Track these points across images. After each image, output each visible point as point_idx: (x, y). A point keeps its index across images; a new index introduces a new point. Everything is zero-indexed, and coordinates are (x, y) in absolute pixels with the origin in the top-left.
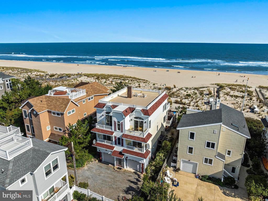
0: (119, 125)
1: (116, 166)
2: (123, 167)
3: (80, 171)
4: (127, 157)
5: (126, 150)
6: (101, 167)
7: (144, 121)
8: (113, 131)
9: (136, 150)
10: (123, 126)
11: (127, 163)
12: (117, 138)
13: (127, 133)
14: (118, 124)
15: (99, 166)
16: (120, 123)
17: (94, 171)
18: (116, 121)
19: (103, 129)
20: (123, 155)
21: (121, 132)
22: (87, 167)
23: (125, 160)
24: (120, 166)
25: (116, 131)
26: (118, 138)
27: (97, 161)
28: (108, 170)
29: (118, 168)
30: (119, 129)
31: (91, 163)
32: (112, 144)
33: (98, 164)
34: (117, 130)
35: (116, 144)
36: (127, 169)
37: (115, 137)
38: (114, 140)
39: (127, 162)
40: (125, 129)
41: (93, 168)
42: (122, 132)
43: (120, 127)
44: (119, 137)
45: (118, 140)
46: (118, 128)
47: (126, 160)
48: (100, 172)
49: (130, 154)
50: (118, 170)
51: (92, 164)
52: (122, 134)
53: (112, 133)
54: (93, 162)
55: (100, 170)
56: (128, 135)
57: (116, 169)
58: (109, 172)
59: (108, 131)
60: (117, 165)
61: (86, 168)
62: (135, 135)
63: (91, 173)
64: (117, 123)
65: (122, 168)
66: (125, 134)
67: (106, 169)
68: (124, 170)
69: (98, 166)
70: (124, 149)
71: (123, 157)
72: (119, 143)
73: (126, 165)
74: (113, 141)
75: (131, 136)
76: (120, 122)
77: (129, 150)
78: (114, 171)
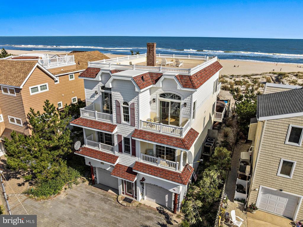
0: (126, 110)
1: (122, 196)
2: (136, 198)
3: (49, 204)
4: (143, 178)
5: (141, 163)
6: (93, 196)
7: (182, 102)
8: (115, 123)
9: (163, 164)
10: (135, 111)
11: (145, 190)
12: (123, 139)
13: (143, 127)
14: (124, 107)
15: (89, 193)
16: (128, 105)
17: (77, 205)
18: (121, 100)
19: (94, 120)
20: (136, 174)
21: (131, 126)
22: (65, 194)
23: (138, 183)
24: (130, 196)
25: (121, 123)
26: (125, 138)
27: (87, 183)
28: (105, 203)
29: (126, 200)
30: (127, 119)
31: (74, 185)
32: (112, 150)
33: (87, 188)
34: (123, 121)
35: (120, 151)
36: (143, 202)
37: (119, 136)
38: (116, 143)
39: (145, 187)
40: (140, 119)
41: (75, 197)
42: (133, 125)
43: (128, 114)
44: (126, 136)
45: (125, 143)
46: (124, 115)
47: (142, 184)
48: (89, 207)
49: (150, 173)
50: (125, 204)
51: (76, 189)
52: (132, 129)
53: (113, 127)
54: (78, 185)
55: (88, 202)
56: (145, 132)
57: (121, 202)
58: (106, 207)
59: (104, 124)
60: (123, 193)
61: (62, 196)
62: (161, 133)
63: (71, 208)
64: (122, 105)
65: (134, 199)
66: (140, 131)
67: (102, 200)
68: (137, 204)
69: (87, 192)
70: (136, 162)
71: (136, 179)
72: (127, 150)
73: (142, 194)
74: (115, 145)
75: (152, 133)
76: (130, 103)
77: (147, 165)
78: (115, 206)
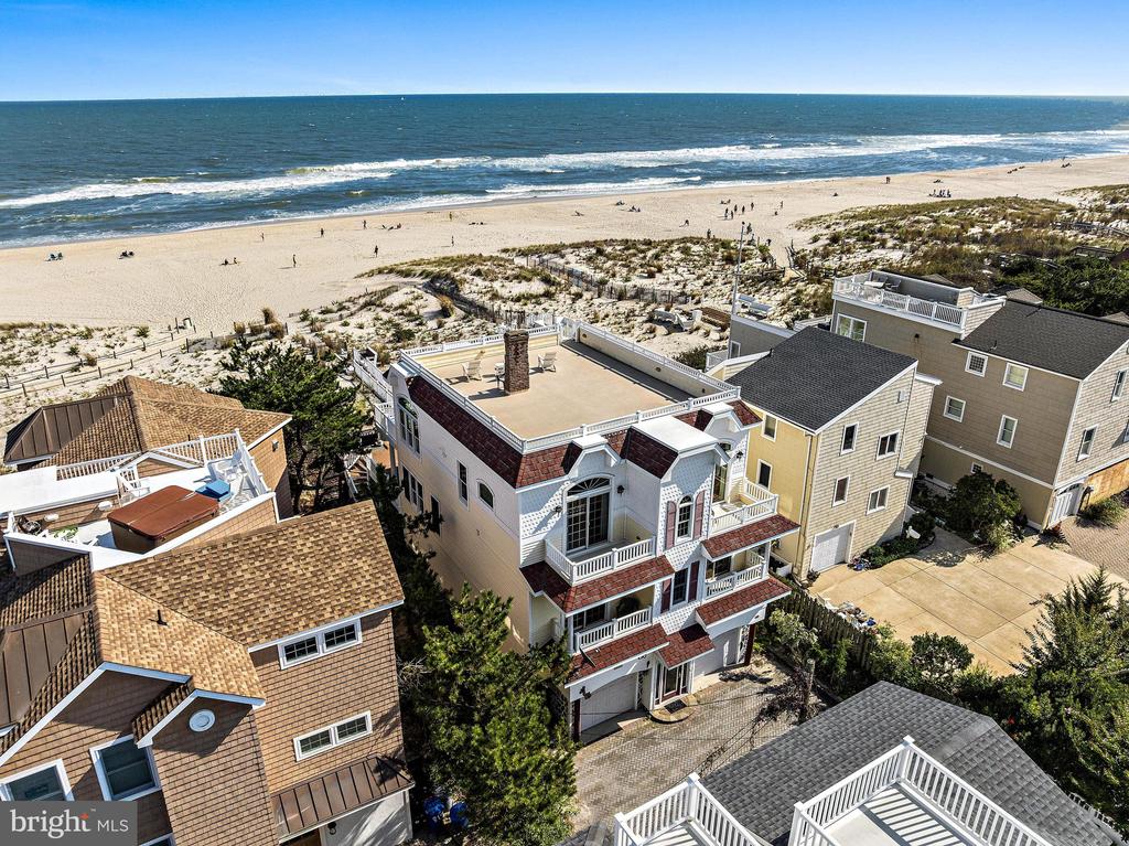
0: (686, 512)
1: (656, 709)
2: (685, 690)
5: (706, 606)
8: (660, 552)
10: (705, 505)
12: (673, 578)
13: (715, 530)
14: (682, 509)
16: (690, 500)
18: (678, 497)
19: (611, 572)
21: (693, 540)
24: (672, 696)
25: (672, 547)
26: (677, 574)
29: (671, 709)
30: (682, 531)
32: (647, 617)
34: (677, 539)
35: (666, 607)
36: (693, 689)
38: (657, 595)
40: (712, 517)
42: (697, 535)
43: (688, 518)
44: (681, 567)
45: (677, 583)
46: (680, 526)
52: (695, 545)
58: (669, 746)
59: (639, 567)
60: (658, 702)
64: (678, 506)
65: (681, 696)
66: (711, 539)
67: (642, 746)
68: (692, 699)
70: (698, 609)
72: (680, 596)
74: (655, 602)
76: (695, 496)
77: (718, 602)
78: (676, 732)
